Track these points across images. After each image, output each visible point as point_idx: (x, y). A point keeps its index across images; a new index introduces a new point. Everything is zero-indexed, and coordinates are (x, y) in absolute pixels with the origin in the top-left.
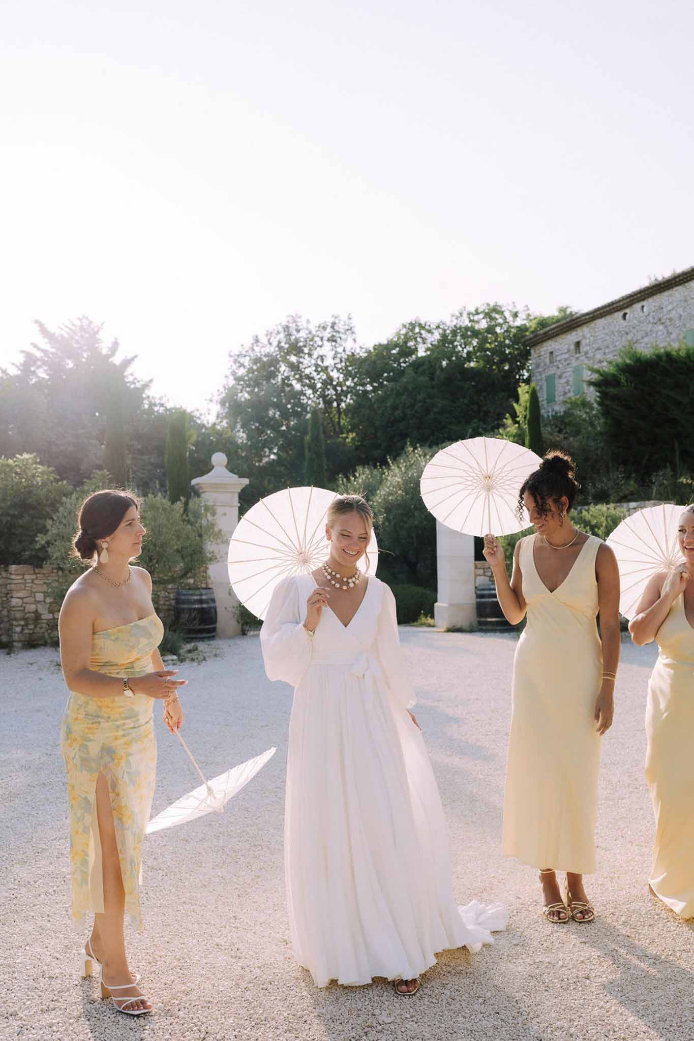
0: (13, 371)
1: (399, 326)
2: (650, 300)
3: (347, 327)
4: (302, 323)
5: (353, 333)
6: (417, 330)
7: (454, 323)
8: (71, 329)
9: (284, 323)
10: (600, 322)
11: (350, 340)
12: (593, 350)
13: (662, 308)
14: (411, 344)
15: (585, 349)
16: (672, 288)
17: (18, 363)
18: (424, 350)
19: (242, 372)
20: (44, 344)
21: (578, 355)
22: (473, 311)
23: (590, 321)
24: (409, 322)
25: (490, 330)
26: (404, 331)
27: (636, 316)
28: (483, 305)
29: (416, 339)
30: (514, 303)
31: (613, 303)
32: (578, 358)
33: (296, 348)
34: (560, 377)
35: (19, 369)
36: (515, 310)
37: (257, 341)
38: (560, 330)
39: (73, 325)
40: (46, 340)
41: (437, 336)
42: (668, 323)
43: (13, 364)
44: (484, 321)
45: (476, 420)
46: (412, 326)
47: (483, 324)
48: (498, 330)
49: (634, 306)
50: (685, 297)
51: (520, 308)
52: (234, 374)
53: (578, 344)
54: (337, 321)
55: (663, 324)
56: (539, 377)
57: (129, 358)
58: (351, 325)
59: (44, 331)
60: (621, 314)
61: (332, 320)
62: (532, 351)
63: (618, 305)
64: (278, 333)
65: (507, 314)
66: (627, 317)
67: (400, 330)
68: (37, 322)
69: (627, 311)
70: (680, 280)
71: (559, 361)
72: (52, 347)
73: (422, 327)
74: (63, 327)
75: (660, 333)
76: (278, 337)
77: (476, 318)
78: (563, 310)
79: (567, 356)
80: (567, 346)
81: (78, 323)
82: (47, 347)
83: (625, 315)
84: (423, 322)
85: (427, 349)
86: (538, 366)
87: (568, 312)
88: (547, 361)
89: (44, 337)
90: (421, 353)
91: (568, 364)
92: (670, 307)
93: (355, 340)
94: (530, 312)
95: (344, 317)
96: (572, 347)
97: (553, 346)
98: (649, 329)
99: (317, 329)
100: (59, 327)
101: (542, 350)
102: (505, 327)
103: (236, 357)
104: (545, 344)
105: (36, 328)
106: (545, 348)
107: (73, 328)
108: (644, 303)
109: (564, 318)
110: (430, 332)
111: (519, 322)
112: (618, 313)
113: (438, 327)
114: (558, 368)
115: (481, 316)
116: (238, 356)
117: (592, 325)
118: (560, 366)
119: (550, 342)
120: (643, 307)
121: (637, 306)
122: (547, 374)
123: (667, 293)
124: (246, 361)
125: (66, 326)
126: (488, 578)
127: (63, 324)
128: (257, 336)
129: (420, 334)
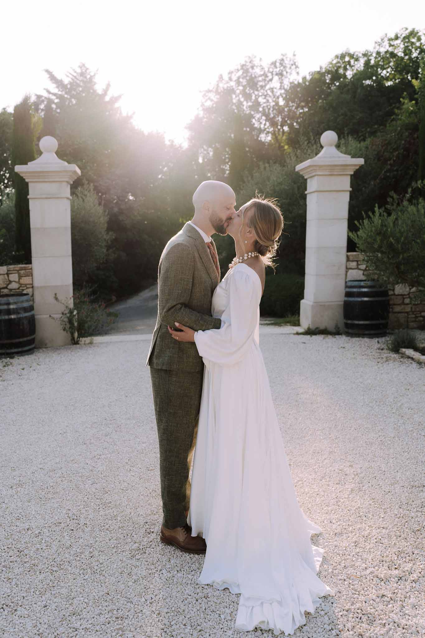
1: (333, 56)
3: (292, 62)
4: (256, 62)
5: (297, 67)
6: (347, 59)
8: (73, 76)
9: (243, 63)
11: (294, 73)
14: (341, 71)
19: (209, 104)
20: (53, 88)
24: (341, 53)
28: (403, 29)
29: (345, 66)
33: (253, 83)
37: (221, 77)
39: (75, 72)
40: (54, 85)
41: (362, 63)
44: (402, 46)
46: (343, 56)
47: (400, 52)
52: (203, 105)
54: (284, 58)
57: (116, 96)
58: (295, 61)
59: (53, 78)
61: (281, 57)
64: (238, 70)
67: (333, 60)
68: (46, 71)
72: (59, 91)
73: (352, 56)
74: (68, 74)
76: (238, 74)
77: (395, 42)
82: (56, 91)
84: (352, 52)
89: (53, 83)
93: (298, 73)
95: (290, 55)
99: (269, 66)
100: (66, 75)
103: (205, 93)
105: (47, 75)
107: (75, 74)
110: (357, 60)
116: (206, 91)
124: (212, 95)
125: (70, 74)
126: (361, 272)
127: (68, 72)
128: (221, 75)
129: (349, 62)
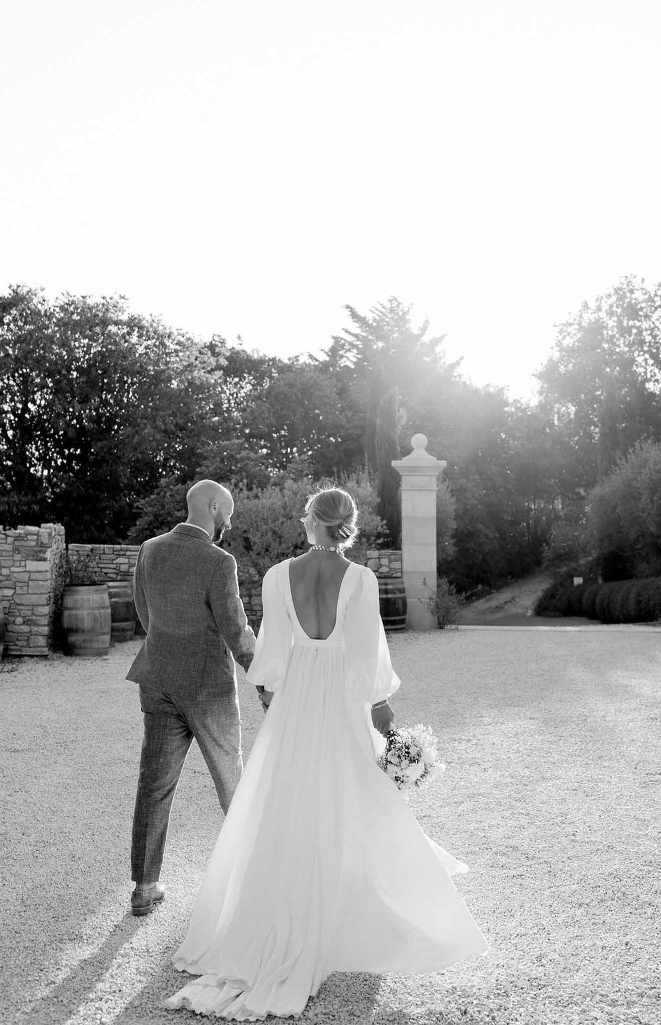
0: (323, 357)
4: (637, 283)
8: (380, 312)
9: (617, 285)
17: (327, 350)
19: (568, 342)
20: (355, 328)
33: (633, 311)
35: (328, 355)
37: (586, 306)
39: (383, 307)
40: (356, 325)
43: (322, 350)
52: (559, 344)
57: (437, 336)
59: (354, 315)
64: (610, 296)
68: (348, 307)
72: (362, 331)
74: (374, 310)
76: (610, 302)
81: (388, 305)
82: (358, 331)
89: (355, 322)
99: (656, 288)
100: (370, 310)
103: (562, 327)
105: (347, 312)
107: (383, 310)
116: (564, 325)
124: (572, 329)
125: (377, 310)
127: (374, 307)
128: (586, 302)
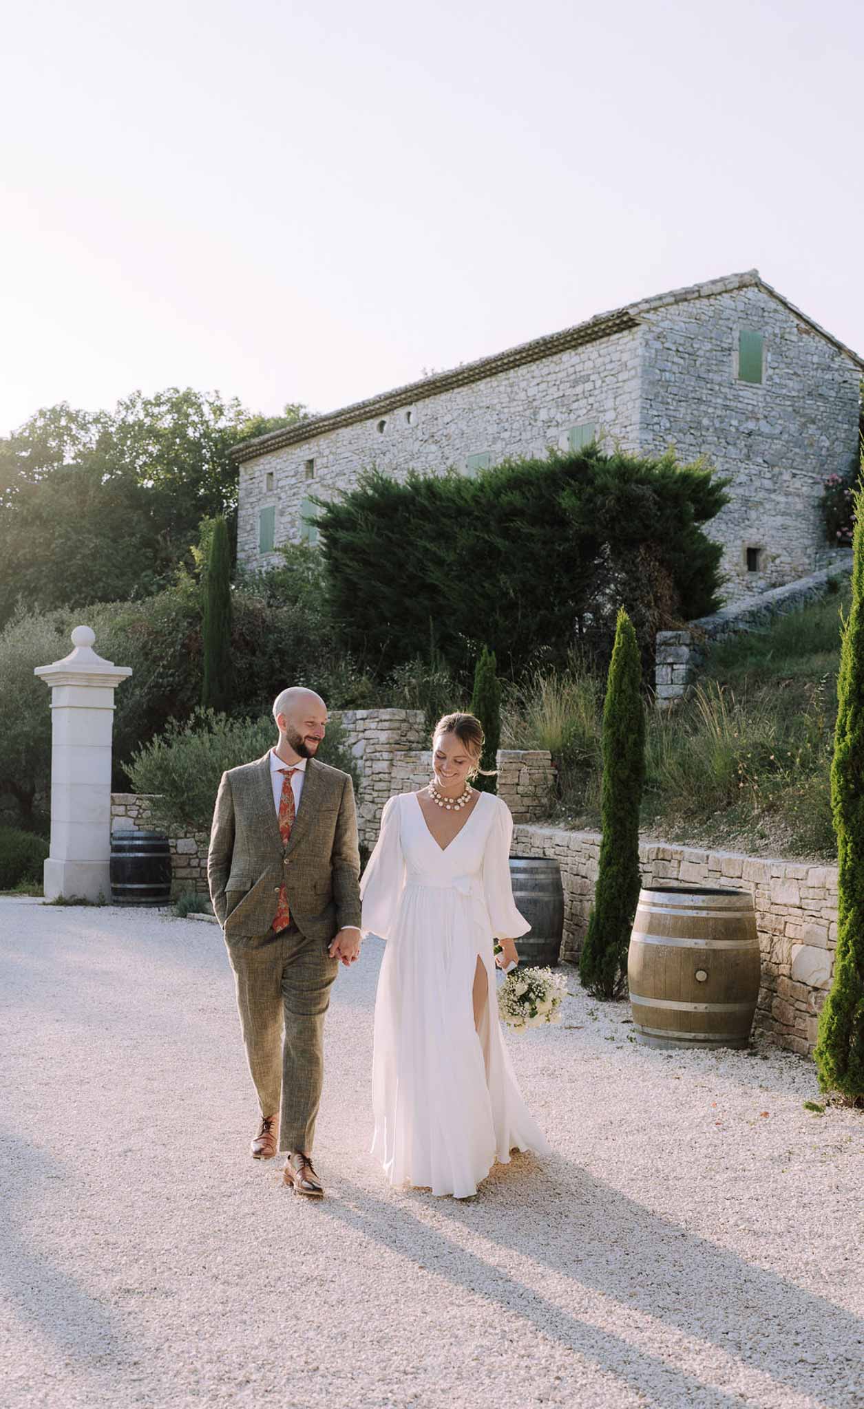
1: (34, 412)
2: (420, 404)
6: (63, 422)
7: (122, 416)
10: (345, 433)
12: (333, 475)
13: (436, 419)
14: (53, 443)
15: (321, 472)
16: (453, 388)
18: (73, 455)
21: (310, 481)
22: (152, 398)
23: (329, 430)
24: (50, 407)
25: (178, 431)
26: (40, 423)
27: (398, 427)
28: (169, 389)
29: (60, 436)
30: (217, 392)
31: (364, 405)
32: (309, 486)
34: (282, 514)
36: (218, 403)
38: (284, 440)
41: (94, 434)
42: (444, 442)
44: (169, 417)
45: (149, 572)
46: (56, 414)
47: (167, 422)
48: (190, 432)
49: (396, 412)
50: (471, 404)
51: (226, 401)
53: (311, 462)
55: (437, 442)
56: (250, 511)
60: (377, 422)
62: (242, 469)
63: (372, 408)
65: (206, 409)
66: (385, 428)
67: (35, 420)
69: (385, 418)
70: (466, 378)
71: (282, 488)
73: (72, 418)
75: (431, 457)
77: (156, 410)
78: (291, 410)
79: (293, 481)
80: (294, 466)
83: (382, 424)
84: (73, 409)
85: (79, 455)
86: (249, 493)
87: (302, 412)
88: (264, 486)
90: (68, 461)
91: (294, 495)
92: (448, 418)
94: (242, 408)
96: (302, 468)
97: (274, 464)
98: (416, 450)
101: (256, 468)
102: (201, 428)
104: (262, 460)
106: (261, 467)
108: (411, 408)
109: (294, 421)
110: (84, 427)
111: (223, 423)
112: (371, 420)
113: (96, 421)
114: (280, 498)
115: (164, 408)
117: (333, 435)
118: (283, 495)
119: (268, 457)
120: (409, 414)
121: (402, 412)
122: (262, 507)
123: (444, 397)
126: (131, 821)
129: (68, 428)
